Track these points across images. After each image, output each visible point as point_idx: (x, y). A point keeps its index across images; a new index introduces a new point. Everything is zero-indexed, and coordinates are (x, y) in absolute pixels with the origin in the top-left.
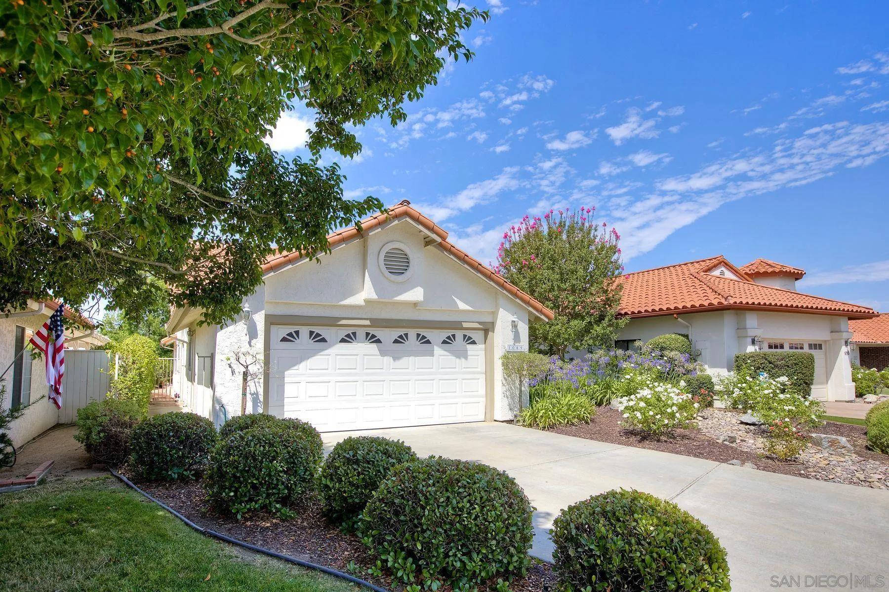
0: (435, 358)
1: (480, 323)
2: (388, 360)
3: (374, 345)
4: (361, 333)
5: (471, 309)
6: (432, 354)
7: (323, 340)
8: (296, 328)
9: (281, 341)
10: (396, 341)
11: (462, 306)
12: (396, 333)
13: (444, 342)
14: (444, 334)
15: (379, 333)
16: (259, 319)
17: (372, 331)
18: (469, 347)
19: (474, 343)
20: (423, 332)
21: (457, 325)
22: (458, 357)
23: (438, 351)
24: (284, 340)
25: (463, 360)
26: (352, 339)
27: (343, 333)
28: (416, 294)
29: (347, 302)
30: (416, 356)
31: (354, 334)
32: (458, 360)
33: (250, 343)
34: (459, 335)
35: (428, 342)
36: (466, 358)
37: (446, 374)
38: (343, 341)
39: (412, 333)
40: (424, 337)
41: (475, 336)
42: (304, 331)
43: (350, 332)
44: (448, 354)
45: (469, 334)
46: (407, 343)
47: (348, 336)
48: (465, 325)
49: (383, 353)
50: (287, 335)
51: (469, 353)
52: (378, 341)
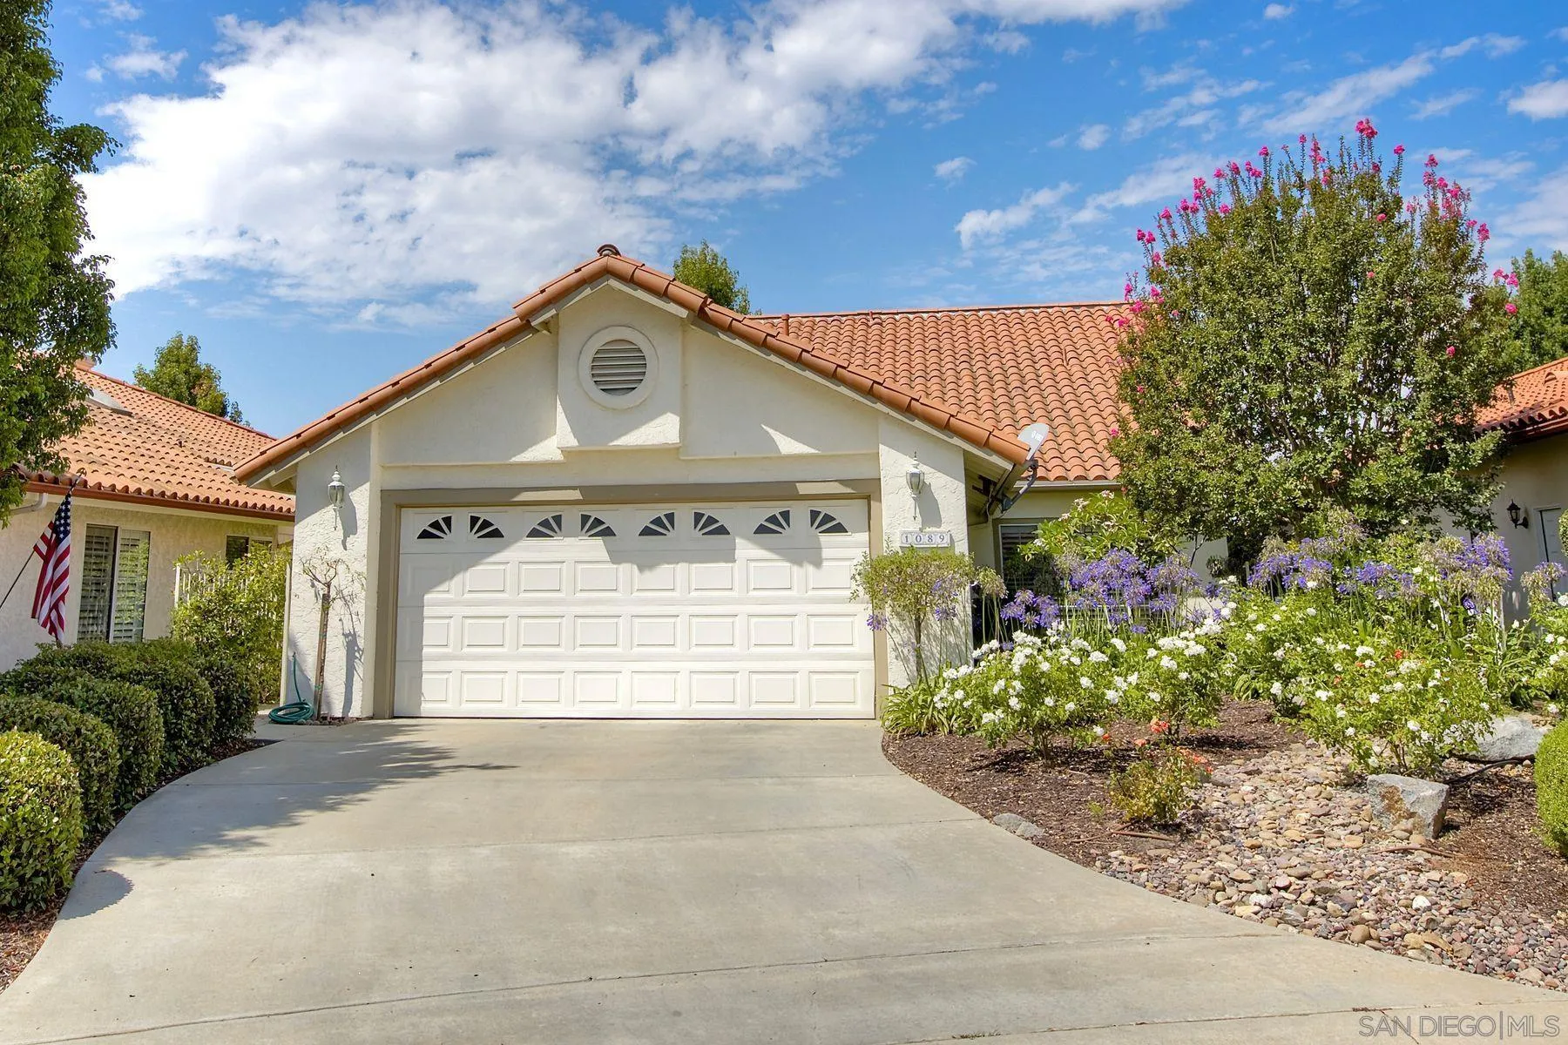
0: (736, 565)
1: (842, 482)
2: (627, 570)
3: (599, 542)
4: (572, 517)
5: (813, 451)
6: (730, 557)
7: (496, 534)
8: (446, 512)
9: (421, 537)
10: (647, 532)
11: (788, 446)
12: (645, 515)
13: (762, 530)
14: (762, 512)
15: (609, 515)
16: (362, 499)
17: (595, 512)
18: (825, 539)
19: (839, 529)
20: (708, 510)
21: (785, 491)
22: (798, 562)
23: (746, 548)
24: (425, 535)
25: (811, 569)
26: (554, 531)
27: (534, 518)
28: (663, 430)
29: (528, 456)
30: (691, 562)
31: (558, 519)
32: (795, 568)
33: (344, 543)
34: (800, 512)
35: (722, 531)
36: (818, 563)
37: (765, 602)
38: (534, 533)
39: (684, 513)
40: (711, 520)
41: (839, 511)
42: (461, 518)
43: (549, 516)
44: (774, 556)
45: (824, 508)
46: (671, 534)
47: (545, 523)
48: (803, 489)
49: (616, 557)
50: (431, 526)
51: (826, 553)
52: (608, 532)
